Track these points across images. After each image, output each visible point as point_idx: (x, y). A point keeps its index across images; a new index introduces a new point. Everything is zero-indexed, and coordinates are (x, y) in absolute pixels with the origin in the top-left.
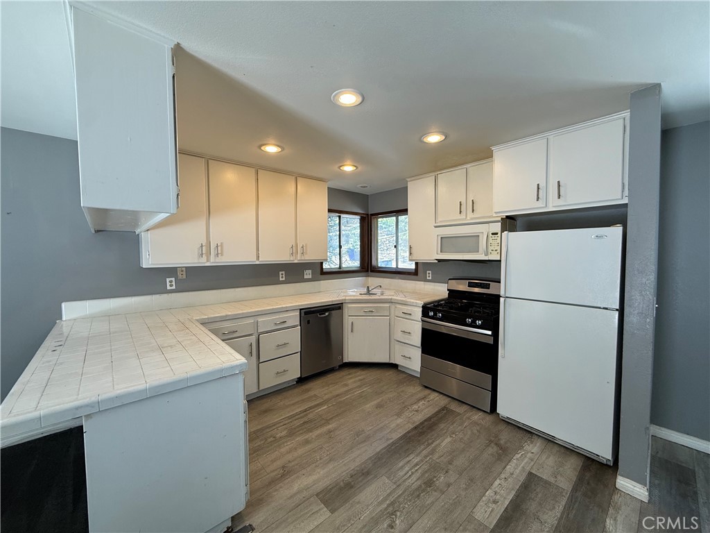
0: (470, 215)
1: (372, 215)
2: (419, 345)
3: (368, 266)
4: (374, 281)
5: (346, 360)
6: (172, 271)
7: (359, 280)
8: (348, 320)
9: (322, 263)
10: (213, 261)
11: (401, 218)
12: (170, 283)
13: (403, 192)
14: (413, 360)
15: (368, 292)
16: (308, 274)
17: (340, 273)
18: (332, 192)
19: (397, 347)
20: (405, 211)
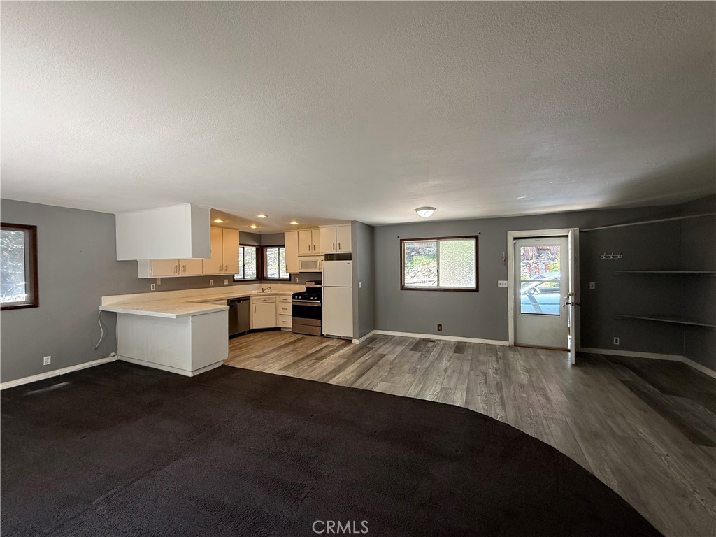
0: (313, 252)
1: (263, 246)
2: (291, 314)
3: (261, 277)
4: (265, 286)
5: (251, 329)
6: (153, 280)
7: (256, 285)
8: (252, 306)
9: (234, 276)
10: (181, 274)
11: (282, 250)
12: (153, 287)
13: (281, 235)
14: (288, 322)
15: (263, 291)
16: (226, 282)
17: (244, 281)
18: (242, 234)
19: (281, 317)
20: (283, 246)
